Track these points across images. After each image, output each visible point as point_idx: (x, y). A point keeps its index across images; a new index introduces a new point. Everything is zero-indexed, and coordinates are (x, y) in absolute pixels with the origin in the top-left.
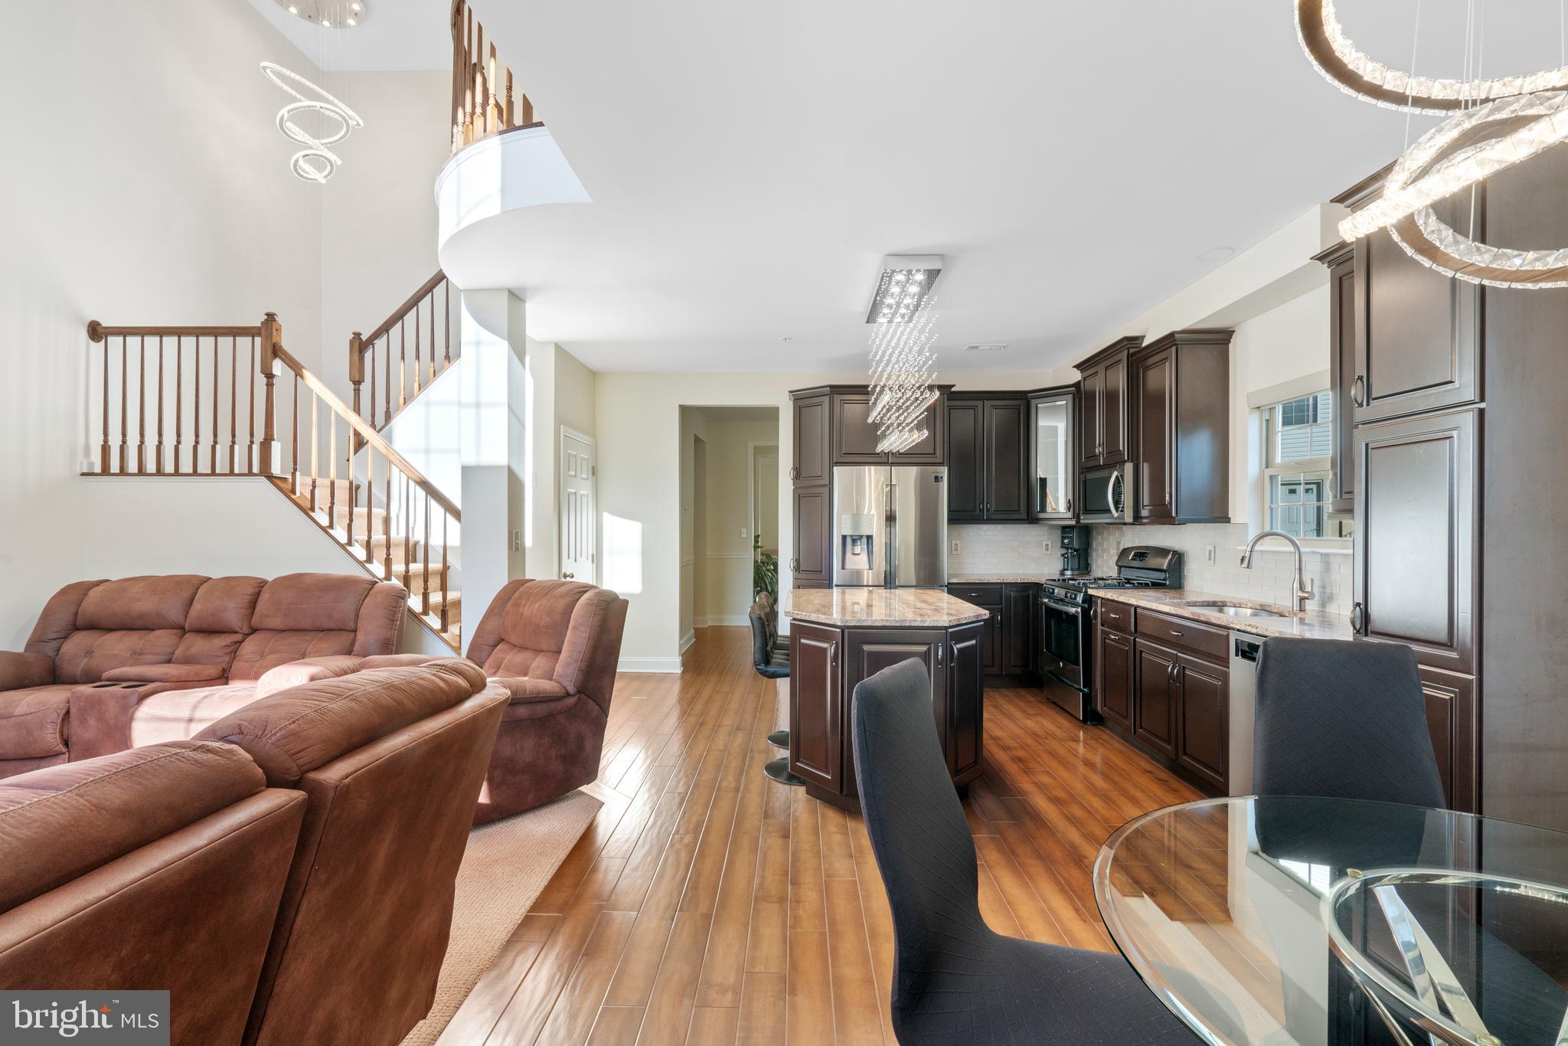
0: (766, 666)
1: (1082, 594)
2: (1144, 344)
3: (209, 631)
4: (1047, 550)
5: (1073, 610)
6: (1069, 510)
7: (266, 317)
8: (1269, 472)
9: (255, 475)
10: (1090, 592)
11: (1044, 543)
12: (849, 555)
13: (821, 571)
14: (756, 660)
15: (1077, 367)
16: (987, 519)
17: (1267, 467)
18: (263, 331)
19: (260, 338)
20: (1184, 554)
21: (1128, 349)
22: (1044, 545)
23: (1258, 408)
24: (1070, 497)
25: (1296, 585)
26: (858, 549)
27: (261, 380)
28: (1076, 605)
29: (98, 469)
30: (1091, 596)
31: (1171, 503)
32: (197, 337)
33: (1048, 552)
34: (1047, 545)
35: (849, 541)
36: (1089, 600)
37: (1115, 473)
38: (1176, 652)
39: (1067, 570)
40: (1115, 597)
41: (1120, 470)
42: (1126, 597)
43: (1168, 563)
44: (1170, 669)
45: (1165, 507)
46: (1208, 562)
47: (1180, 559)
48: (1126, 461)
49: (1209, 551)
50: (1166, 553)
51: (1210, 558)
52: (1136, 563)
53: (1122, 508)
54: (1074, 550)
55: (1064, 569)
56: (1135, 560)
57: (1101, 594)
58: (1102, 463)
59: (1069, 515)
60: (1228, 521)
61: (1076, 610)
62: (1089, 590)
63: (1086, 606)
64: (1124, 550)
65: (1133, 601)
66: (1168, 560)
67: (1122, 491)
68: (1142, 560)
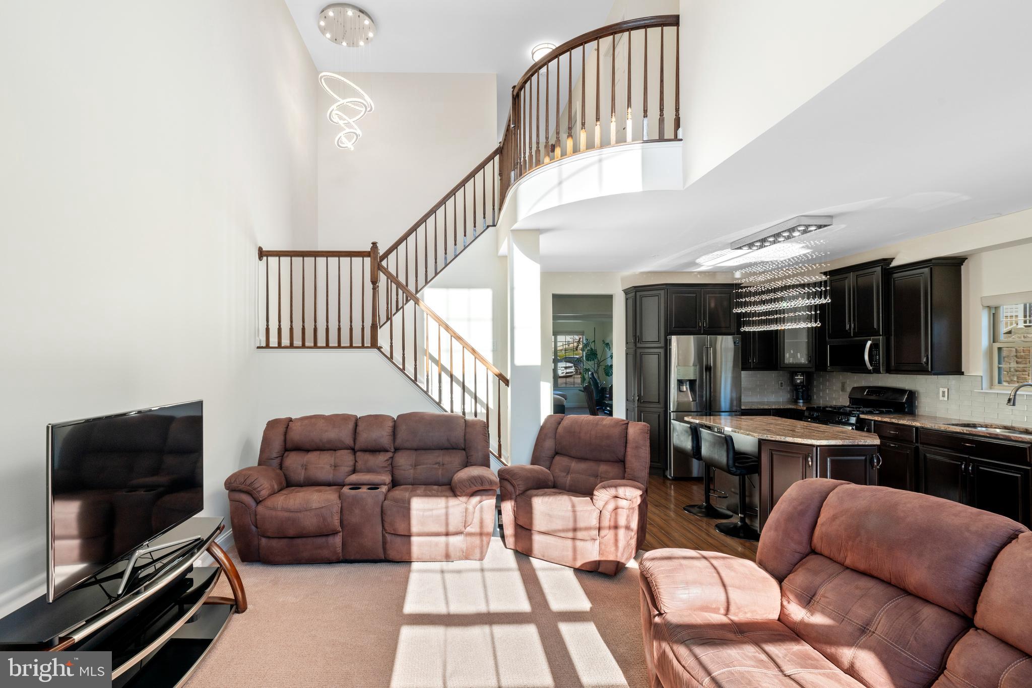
1: (855, 418)
2: (893, 265)
3: (375, 450)
4: (782, 386)
6: (810, 362)
7: (372, 245)
8: (995, 345)
9: (367, 347)
10: (862, 416)
11: (780, 382)
13: (659, 403)
16: (753, 368)
17: (993, 342)
18: (372, 254)
19: (369, 259)
20: (915, 393)
21: (882, 267)
22: (780, 383)
23: (989, 307)
24: (811, 354)
27: (369, 286)
28: (851, 425)
29: (264, 344)
31: (927, 363)
32: (327, 257)
33: (782, 388)
34: (782, 383)
37: (869, 343)
38: (967, 456)
39: (800, 399)
40: (894, 421)
41: (873, 340)
42: (907, 421)
43: (906, 398)
44: (963, 467)
45: (921, 365)
46: (941, 398)
47: (912, 395)
48: (880, 335)
49: (943, 391)
50: (902, 391)
51: (943, 396)
52: (873, 397)
53: (877, 364)
54: (803, 386)
55: (798, 398)
56: (870, 395)
57: (876, 418)
58: (852, 335)
59: (810, 365)
60: (962, 373)
61: (851, 428)
62: (860, 415)
63: (858, 425)
64: (854, 389)
65: (918, 424)
66: (906, 396)
67: (876, 354)
68: (879, 396)
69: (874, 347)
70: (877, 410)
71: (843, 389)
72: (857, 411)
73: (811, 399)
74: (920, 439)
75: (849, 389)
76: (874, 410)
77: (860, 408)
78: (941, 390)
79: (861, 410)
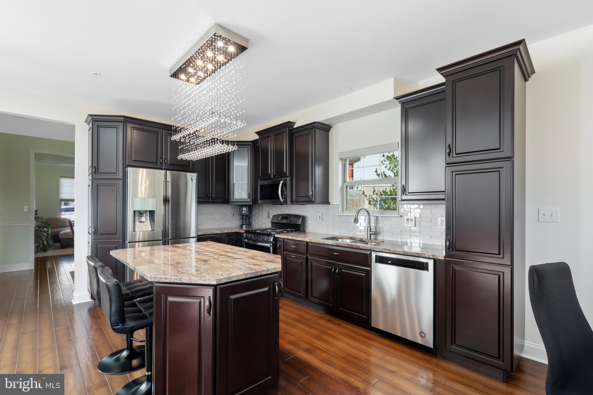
0: (123, 325)
1: (272, 237)
2: (295, 127)
4: (233, 216)
5: (268, 245)
6: (249, 198)
8: (345, 184)
10: (277, 236)
11: (232, 213)
12: (137, 223)
13: (116, 234)
14: (112, 322)
15: (257, 133)
16: (211, 202)
17: (344, 183)
20: (305, 217)
21: (289, 127)
23: (342, 159)
24: (249, 192)
25: (369, 229)
26: (143, 219)
28: (270, 242)
30: (276, 238)
31: (312, 196)
34: (233, 214)
35: (137, 213)
36: (275, 239)
37: (282, 182)
38: (335, 262)
39: (244, 225)
40: (294, 238)
41: (284, 180)
42: (302, 238)
43: (301, 221)
44: (333, 270)
45: (309, 197)
46: (319, 220)
47: (304, 218)
48: (287, 177)
49: (319, 216)
50: (298, 217)
51: (320, 219)
52: (284, 221)
53: (285, 197)
54: (246, 216)
55: (243, 225)
56: (283, 220)
57: (285, 237)
58: (272, 177)
59: (249, 200)
60: (329, 203)
61: (269, 245)
62: (275, 235)
63: (274, 242)
64: (274, 216)
65: (307, 240)
66: (301, 220)
67: (285, 190)
68: (287, 220)
69: (285, 184)
70: (286, 230)
71: (268, 217)
72: (274, 232)
73: (251, 225)
74: (309, 252)
75: (271, 217)
76: (284, 231)
77: (276, 229)
78: (319, 214)
79: (276, 231)
